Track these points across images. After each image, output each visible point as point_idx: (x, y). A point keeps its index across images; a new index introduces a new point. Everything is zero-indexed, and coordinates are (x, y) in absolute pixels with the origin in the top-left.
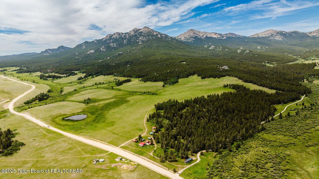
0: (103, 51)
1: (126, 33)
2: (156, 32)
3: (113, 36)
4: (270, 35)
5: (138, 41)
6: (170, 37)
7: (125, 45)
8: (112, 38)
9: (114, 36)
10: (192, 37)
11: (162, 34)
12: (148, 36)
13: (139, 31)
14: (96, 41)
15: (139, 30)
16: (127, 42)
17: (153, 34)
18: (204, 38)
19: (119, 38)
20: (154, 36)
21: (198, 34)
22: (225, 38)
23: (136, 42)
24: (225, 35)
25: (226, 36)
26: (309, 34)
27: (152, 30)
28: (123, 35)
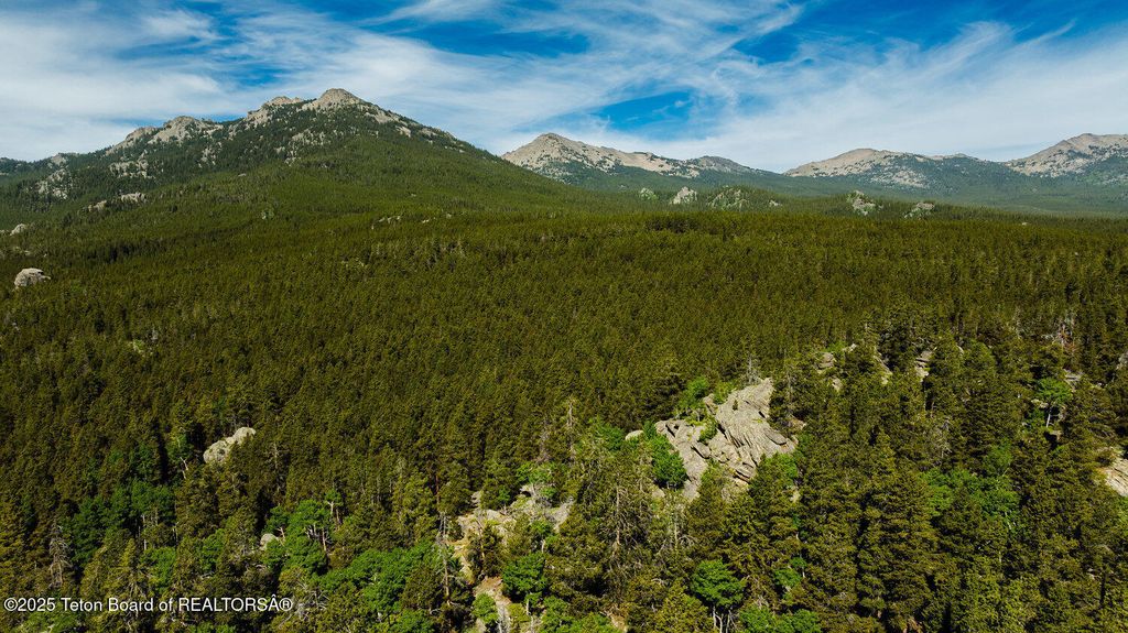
0: (51, 199)
1: (226, 124)
2: (388, 113)
3: (156, 137)
4: (869, 167)
5: (278, 150)
6: (461, 142)
7: (206, 170)
8: (151, 142)
9: (164, 136)
10: (556, 164)
11: (422, 127)
12: (344, 126)
13: (298, 110)
14: (64, 160)
15: (300, 105)
16: (222, 155)
17: (370, 119)
18: (611, 170)
19: (187, 142)
20: (376, 126)
21: (582, 152)
22: (695, 173)
23: (272, 153)
24: (689, 163)
25: (695, 169)
26: (1017, 169)
27: (369, 104)
28: (210, 132)
